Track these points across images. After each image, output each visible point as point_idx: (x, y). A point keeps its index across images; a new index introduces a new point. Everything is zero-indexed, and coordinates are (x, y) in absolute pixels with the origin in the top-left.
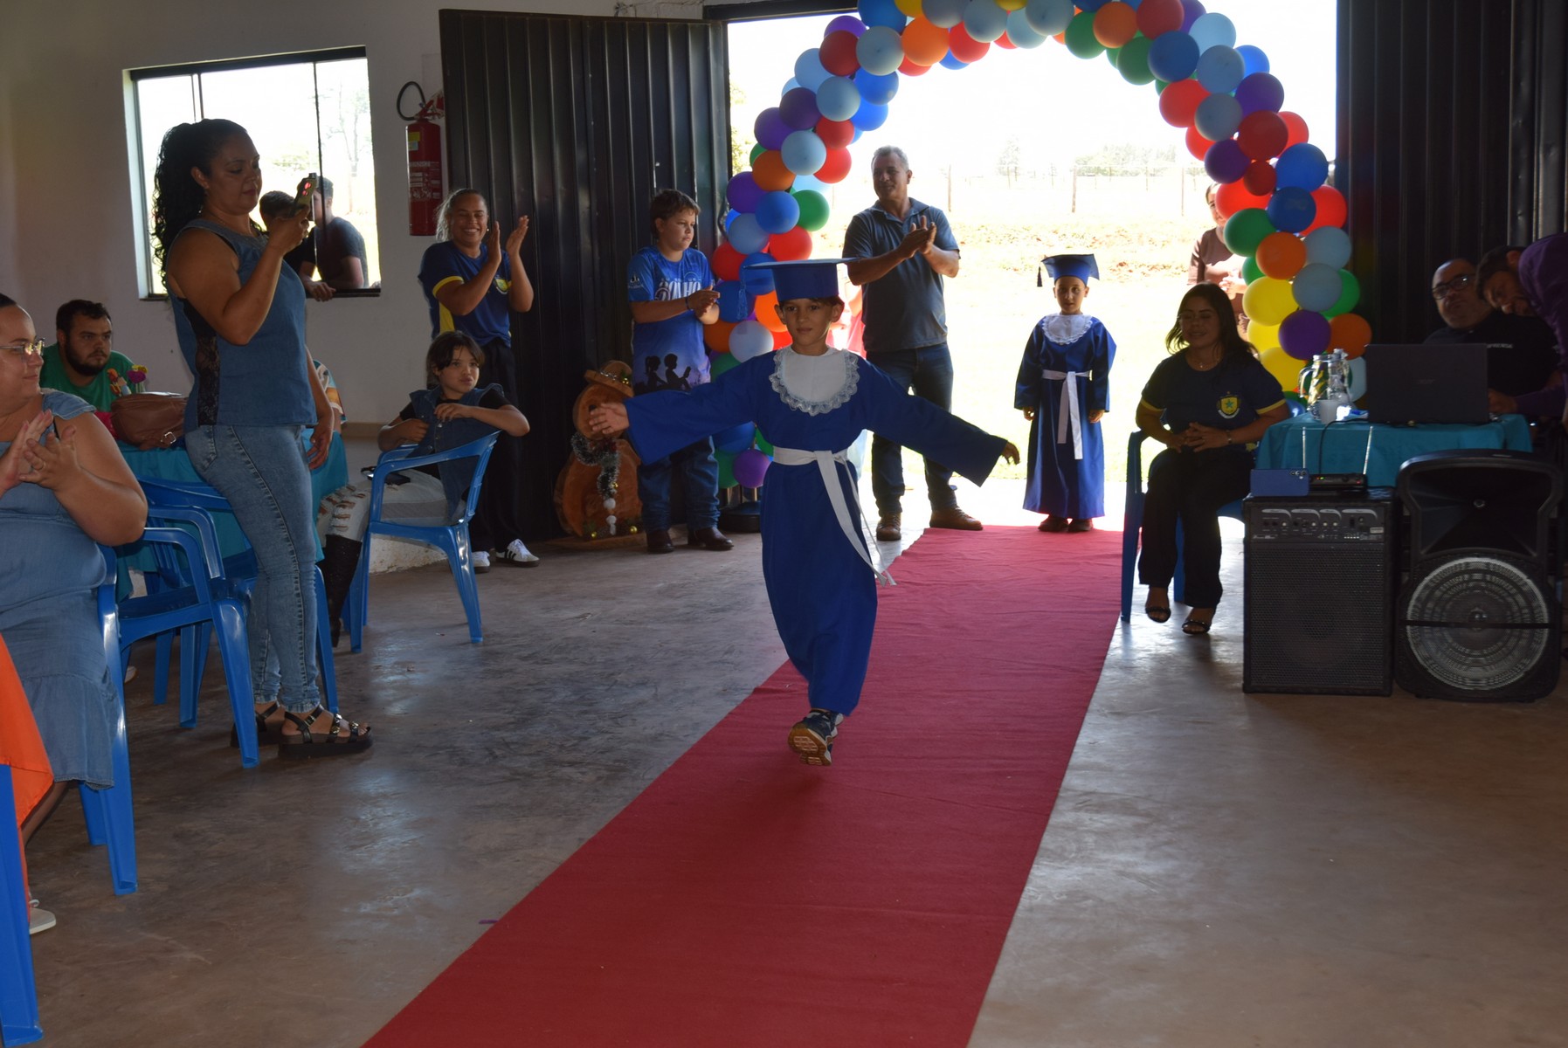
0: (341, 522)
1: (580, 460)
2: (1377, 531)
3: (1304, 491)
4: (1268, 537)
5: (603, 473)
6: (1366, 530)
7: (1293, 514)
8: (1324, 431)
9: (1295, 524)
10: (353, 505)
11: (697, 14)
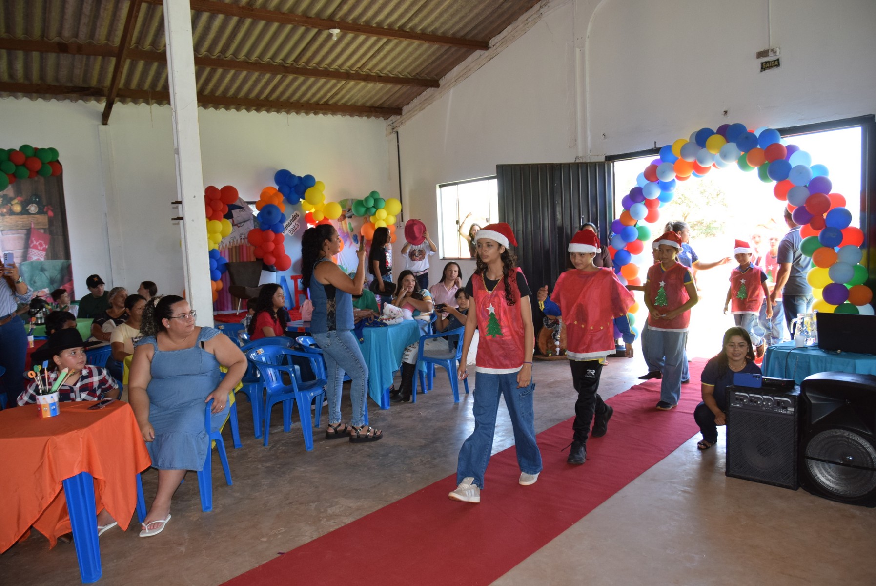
0: (406, 357)
1: (545, 326)
2: (791, 410)
3: (759, 385)
4: (738, 405)
5: (554, 332)
6: (785, 408)
7: (750, 396)
8: (789, 353)
9: (751, 400)
10: (411, 351)
11: (602, 159)
